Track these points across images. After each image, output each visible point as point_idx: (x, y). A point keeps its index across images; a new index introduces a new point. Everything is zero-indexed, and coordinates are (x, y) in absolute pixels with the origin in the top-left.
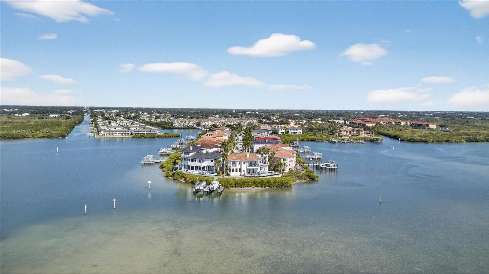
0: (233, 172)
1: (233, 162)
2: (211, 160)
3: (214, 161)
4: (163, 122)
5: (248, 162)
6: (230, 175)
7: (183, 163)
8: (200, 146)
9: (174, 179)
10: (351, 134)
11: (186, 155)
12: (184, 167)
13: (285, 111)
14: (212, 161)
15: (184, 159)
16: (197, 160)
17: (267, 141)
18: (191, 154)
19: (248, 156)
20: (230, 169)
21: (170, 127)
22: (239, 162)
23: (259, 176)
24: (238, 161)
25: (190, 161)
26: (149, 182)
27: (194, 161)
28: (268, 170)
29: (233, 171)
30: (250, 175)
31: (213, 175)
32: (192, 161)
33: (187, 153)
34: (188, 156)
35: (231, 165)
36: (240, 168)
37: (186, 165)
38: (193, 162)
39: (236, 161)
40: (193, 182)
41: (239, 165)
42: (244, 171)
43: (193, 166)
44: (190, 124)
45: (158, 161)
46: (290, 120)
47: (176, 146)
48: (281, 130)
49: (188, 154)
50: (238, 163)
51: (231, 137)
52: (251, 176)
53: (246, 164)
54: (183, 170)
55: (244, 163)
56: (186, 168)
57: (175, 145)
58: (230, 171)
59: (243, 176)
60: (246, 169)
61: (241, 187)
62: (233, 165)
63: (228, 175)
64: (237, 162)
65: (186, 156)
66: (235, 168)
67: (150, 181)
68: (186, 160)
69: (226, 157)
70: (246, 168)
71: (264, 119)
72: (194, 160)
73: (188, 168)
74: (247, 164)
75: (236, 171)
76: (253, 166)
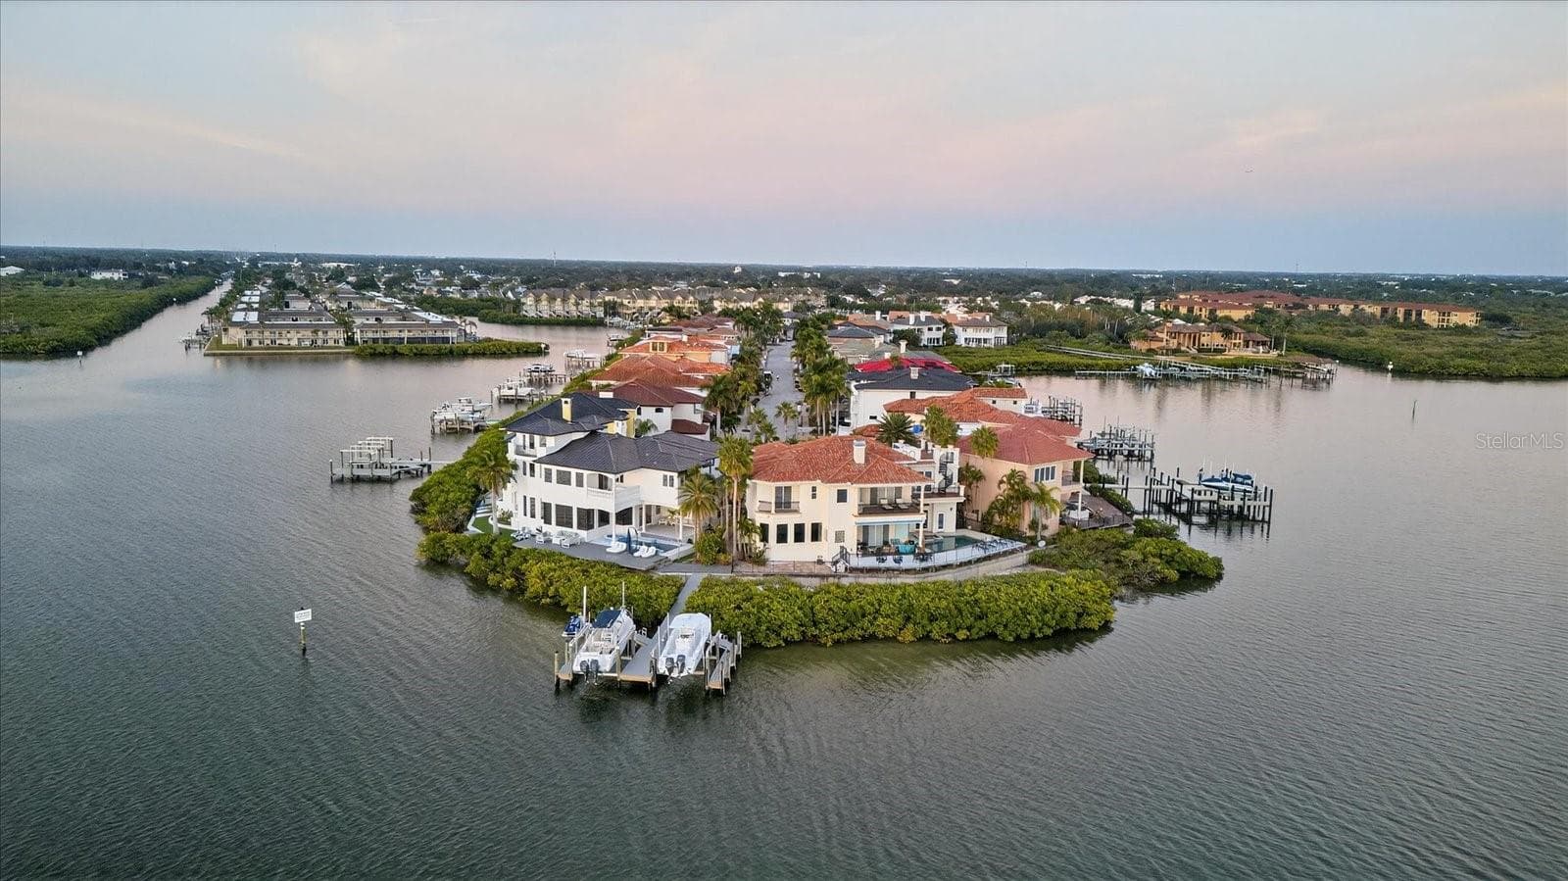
0: (779, 542)
2: (661, 472)
3: (677, 481)
4: (490, 300)
6: (767, 555)
8: (610, 395)
10: (1194, 344)
11: (532, 445)
12: (520, 509)
13: (910, 271)
14: (668, 480)
15: (521, 468)
16: (590, 476)
17: (914, 375)
20: (764, 528)
21: (509, 318)
23: (924, 565)
25: (554, 480)
26: (303, 617)
27: (573, 481)
28: (958, 526)
29: (782, 537)
30: (871, 562)
33: (537, 439)
34: (541, 452)
35: (770, 506)
36: (814, 520)
37: (533, 500)
38: (568, 482)
39: (798, 486)
42: (838, 536)
43: (571, 508)
44: (585, 307)
46: (941, 299)
48: (930, 329)
49: (544, 443)
51: (745, 359)
52: (882, 565)
56: (533, 516)
58: (765, 539)
59: (836, 562)
60: (851, 528)
63: (757, 558)
66: (790, 520)
67: (309, 610)
68: (532, 475)
71: (848, 293)
72: (573, 476)
74: (853, 503)
75: (799, 537)
76: (887, 511)
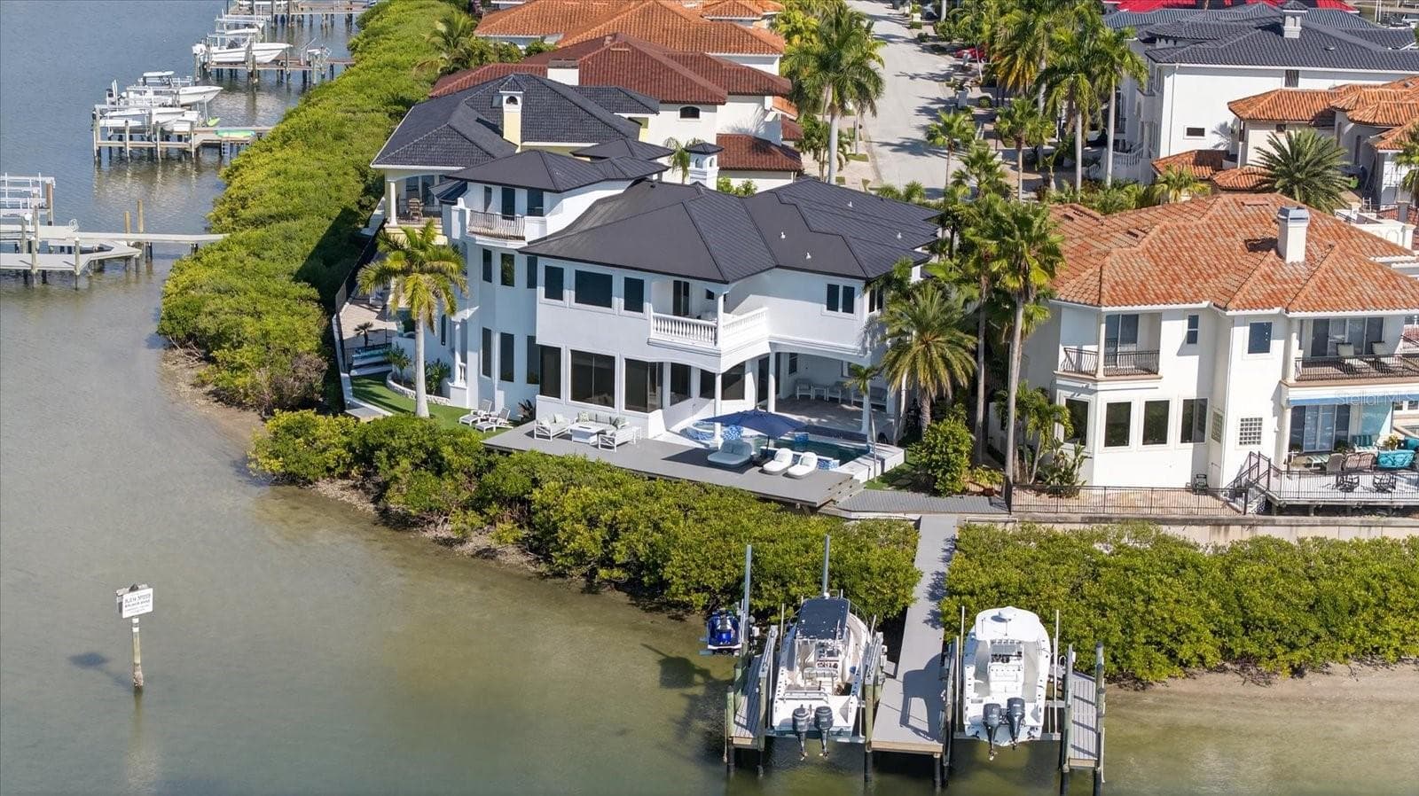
0: (1108, 443)
1: (1112, 320)
2: (820, 284)
3: (862, 302)
5: (1302, 321)
6: (1081, 475)
7: (467, 314)
8: (571, 76)
9: (388, 519)
11: (508, 211)
12: (474, 358)
14: (839, 300)
15: (476, 265)
16: (658, 290)
17: (1292, 29)
18: (568, 210)
19: (1296, 247)
20: (1079, 413)
22: (1193, 322)
24: (1175, 315)
25: (569, 294)
26: (138, 603)
27: (618, 301)
29: (1117, 433)
30: (1320, 488)
31: (862, 471)
32: (594, 291)
33: (521, 199)
34: (532, 229)
35: (1094, 355)
36: (1192, 394)
37: (507, 341)
38: (609, 304)
39: (1156, 318)
40: (664, 584)
41: (1193, 361)
42: (1251, 431)
43: (611, 360)
45: (121, 244)
47: (238, 55)
49: (536, 209)
50: (1173, 332)
53: (1277, 345)
54: (465, 391)
55: (1260, 341)
56: (507, 375)
57: (233, 45)
58: (1079, 433)
59: (1239, 491)
60: (1278, 411)
61: (1297, 672)
62: (1111, 357)
63: (1059, 482)
64: (1166, 326)
65: (501, 226)
66: (1137, 394)
67: (147, 592)
68: (507, 280)
69: (1049, 268)
70: (1278, 396)
72: (618, 287)
73: (531, 379)
74: (1287, 350)
75: (1155, 432)
76: (1351, 372)
